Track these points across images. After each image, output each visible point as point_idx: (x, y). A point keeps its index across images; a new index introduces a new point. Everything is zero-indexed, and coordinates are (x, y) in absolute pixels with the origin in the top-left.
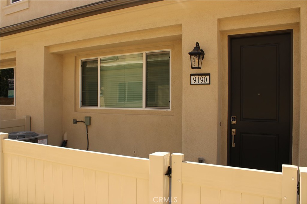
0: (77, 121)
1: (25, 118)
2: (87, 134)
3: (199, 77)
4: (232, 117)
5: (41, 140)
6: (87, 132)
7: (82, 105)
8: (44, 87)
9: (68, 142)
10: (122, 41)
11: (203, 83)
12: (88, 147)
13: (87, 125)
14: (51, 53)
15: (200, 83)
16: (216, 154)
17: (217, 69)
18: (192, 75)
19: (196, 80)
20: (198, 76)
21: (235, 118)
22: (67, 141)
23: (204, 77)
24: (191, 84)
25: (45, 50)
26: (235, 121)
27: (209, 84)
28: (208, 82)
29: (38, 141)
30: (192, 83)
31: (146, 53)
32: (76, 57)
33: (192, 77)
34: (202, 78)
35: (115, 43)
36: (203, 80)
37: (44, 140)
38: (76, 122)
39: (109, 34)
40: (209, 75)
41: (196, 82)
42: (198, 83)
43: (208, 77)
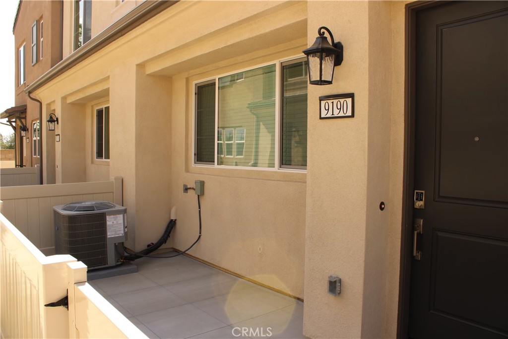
0: (188, 187)
1: (114, 181)
2: (200, 211)
3: (335, 101)
4: (416, 191)
5: (112, 216)
6: (200, 208)
7: (197, 161)
8: (136, 130)
9: (177, 222)
10: (229, 44)
11: (341, 114)
12: (200, 233)
13: (199, 196)
14: (148, 75)
15: (336, 116)
16: (363, 272)
17: (367, 82)
18: (321, 99)
19: (328, 109)
20: (332, 101)
21: (422, 193)
22: (175, 220)
23: (342, 100)
24: (321, 118)
25: (137, 71)
26: (422, 200)
27: (353, 116)
28: (349, 113)
29: (107, 217)
30: (322, 116)
31: (281, 63)
32: (187, 80)
33: (323, 103)
34: (339, 103)
35: (219, 49)
36: (340, 108)
37: (117, 216)
38: (186, 189)
39: (206, 33)
40: (351, 96)
41: (329, 115)
42: (333, 115)
43: (349, 100)
